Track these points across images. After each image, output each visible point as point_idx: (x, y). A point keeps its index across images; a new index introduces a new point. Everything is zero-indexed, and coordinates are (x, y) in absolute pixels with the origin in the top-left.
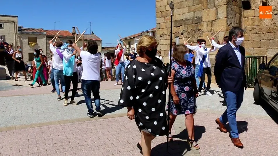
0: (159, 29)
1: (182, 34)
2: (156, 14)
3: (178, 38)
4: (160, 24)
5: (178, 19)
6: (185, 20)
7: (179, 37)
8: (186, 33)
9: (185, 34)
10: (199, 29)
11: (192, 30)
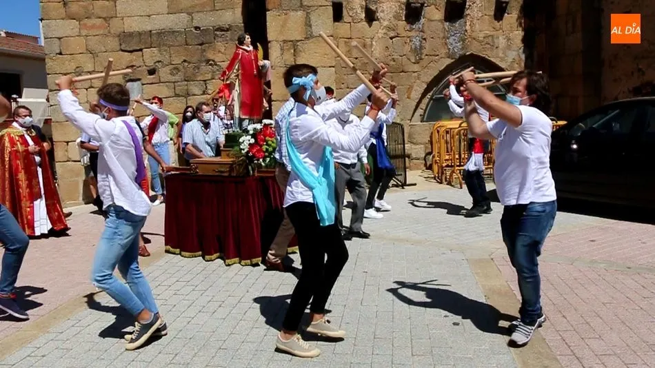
0: (60, 54)
1: (152, 72)
2: (43, 8)
3: (139, 82)
4: (60, 38)
5: (137, 30)
6: (161, 33)
7: (139, 80)
8: (167, 69)
9: (164, 73)
10: (209, 60)
11: (185, 61)
